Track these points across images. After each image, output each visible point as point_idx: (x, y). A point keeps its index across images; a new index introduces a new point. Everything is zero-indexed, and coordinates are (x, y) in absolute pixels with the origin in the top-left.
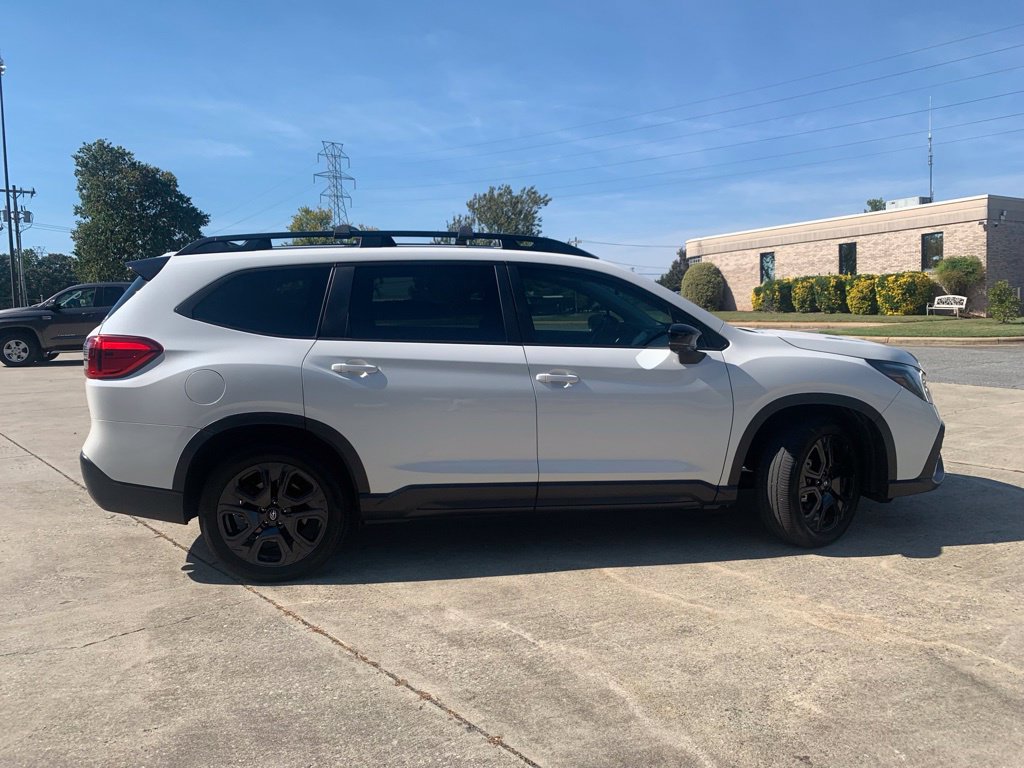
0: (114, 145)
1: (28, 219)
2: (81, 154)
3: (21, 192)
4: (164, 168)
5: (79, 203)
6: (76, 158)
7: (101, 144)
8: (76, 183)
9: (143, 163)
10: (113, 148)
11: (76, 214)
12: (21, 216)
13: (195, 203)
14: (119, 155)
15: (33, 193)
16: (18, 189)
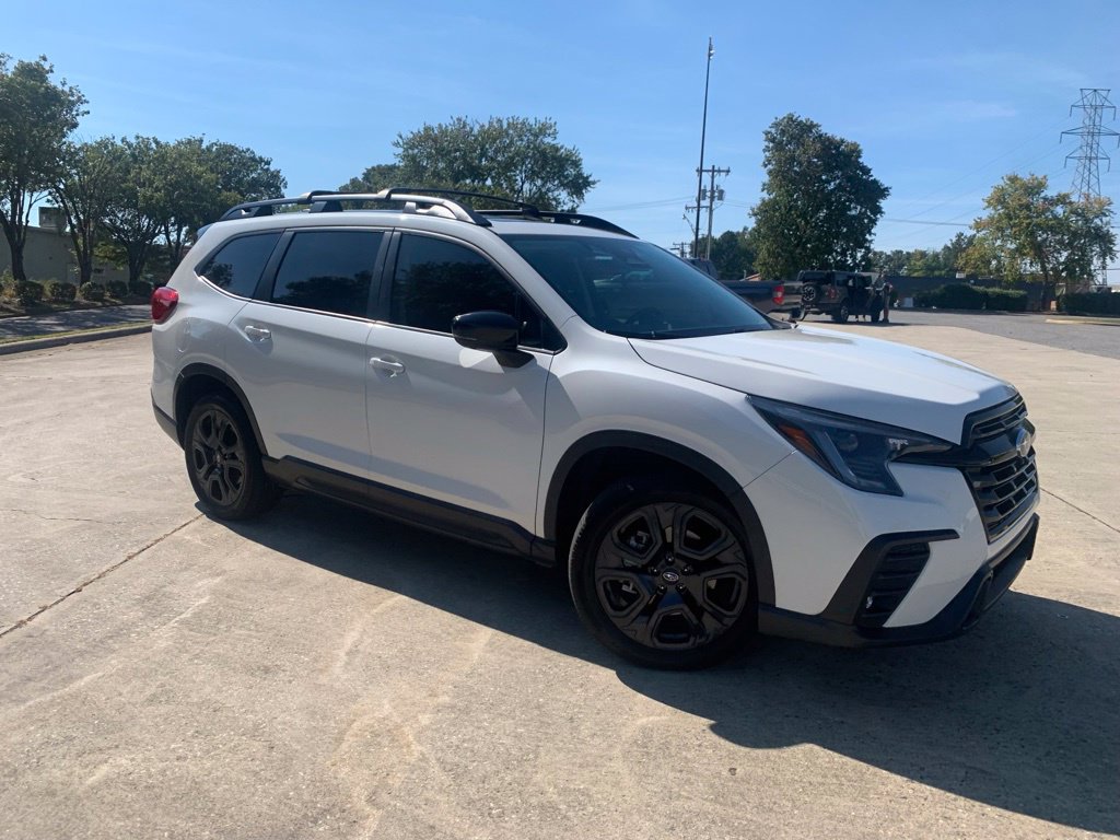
0: (803, 119)
1: (721, 198)
2: (773, 131)
3: (719, 171)
4: (850, 139)
5: (766, 179)
6: (767, 133)
7: (790, 118)
8: (763, 159)
9: (829, 135)
10: (801, 121)
11: (763, 190)
12: (716, 194)
13: (876, 175)
14: (808, 128)
15: (728, 171)
16: (716, 168)
